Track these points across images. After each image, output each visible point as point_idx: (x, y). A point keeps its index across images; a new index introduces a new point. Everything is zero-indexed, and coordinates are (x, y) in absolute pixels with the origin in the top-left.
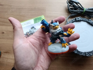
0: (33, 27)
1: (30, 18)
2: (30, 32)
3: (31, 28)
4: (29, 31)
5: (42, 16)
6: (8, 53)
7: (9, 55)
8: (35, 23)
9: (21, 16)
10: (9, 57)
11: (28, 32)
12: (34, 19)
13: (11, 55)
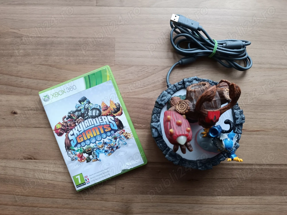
0: (84, 99)
1: (74, 74)
2: (77, 111)
3: (80, 102)
4: (75, 109)
5: (104, 68)
6: (35, 159)
7: (36, 162)
8: (87, 88)
9: (50, 66)
10: (36, 168)
11: (74, 112)
12: (85, 78)
13: (42, 163)
